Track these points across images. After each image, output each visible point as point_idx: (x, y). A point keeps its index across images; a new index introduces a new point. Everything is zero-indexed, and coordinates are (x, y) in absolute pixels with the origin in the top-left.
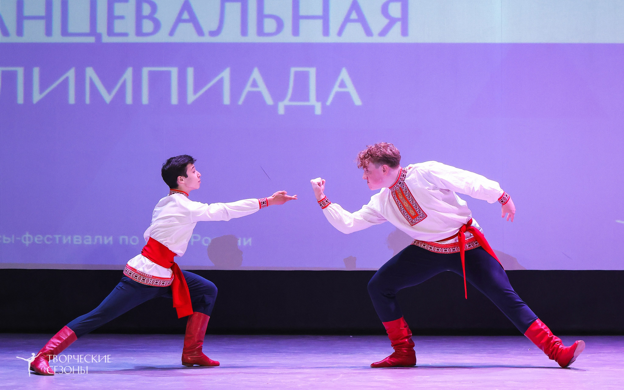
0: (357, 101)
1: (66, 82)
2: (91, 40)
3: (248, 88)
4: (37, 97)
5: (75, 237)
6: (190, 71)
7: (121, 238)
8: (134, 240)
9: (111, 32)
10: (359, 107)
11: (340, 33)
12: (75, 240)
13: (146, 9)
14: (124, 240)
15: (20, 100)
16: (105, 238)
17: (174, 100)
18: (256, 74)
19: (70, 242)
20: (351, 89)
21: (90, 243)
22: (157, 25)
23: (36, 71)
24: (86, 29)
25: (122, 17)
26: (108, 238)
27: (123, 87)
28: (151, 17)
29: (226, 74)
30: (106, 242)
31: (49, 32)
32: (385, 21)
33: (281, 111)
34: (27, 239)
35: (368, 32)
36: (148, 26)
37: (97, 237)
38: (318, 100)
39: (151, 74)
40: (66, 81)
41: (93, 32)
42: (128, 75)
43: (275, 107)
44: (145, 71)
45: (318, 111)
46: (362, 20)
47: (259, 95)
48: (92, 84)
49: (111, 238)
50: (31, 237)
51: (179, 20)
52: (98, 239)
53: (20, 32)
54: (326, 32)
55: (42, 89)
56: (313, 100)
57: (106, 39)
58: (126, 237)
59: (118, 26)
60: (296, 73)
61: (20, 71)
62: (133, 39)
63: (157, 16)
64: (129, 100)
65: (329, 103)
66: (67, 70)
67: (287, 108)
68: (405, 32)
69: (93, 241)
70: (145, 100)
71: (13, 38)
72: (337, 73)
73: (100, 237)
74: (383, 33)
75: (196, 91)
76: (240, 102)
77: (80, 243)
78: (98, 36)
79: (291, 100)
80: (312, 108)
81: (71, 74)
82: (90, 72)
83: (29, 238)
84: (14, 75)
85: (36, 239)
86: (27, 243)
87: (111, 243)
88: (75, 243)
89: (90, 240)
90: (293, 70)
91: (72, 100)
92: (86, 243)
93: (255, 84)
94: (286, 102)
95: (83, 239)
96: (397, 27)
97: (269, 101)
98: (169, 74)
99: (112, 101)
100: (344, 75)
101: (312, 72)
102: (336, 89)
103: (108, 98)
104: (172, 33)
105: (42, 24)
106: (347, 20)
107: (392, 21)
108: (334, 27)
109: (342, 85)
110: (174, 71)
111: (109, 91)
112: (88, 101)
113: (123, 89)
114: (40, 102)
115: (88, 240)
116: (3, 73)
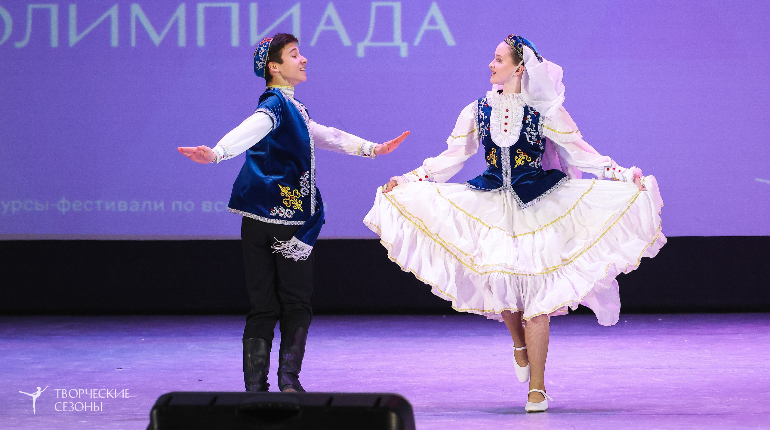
0: (450, 41)
1: (108, 22)
3: (322, 27)
4: (74, 38)
5: (120, 203)
6: (254, 8)
7: (174, 203)
8: (189, 206)
10: (451, 48)
12: (120, 206)
14: (177, 206)
15: (54, 42)
16: (155, 203)
17: (235, 41)
18: (331, 11)
19: (114, 209)
20: (442, 26)
21: (137, 209)
23: (73, 9)
26: (158, 203)
27: (175, 26)
29: (295, 11)
30: (156, 208)
33: (361, 53)
34: (64, 206)
37: (145, 203)
38: (404, 39)
39: (208, 11)
40: (109, 19)
42: (181, 12)
43: (353, 49)
44: (201, 7)
45: (404, 53)
47: (334, 35)
48: (139, 24)
49: (162, 204)
50: (68, 203)
52: (147, 205)
56: (398, 41)
58: (180, 203)
60: (378, 9)
61: (54, 9)
64: (182, 41)
65: (417, 43)
66: (108, 7)
67: (368, 50)
69: (141, 207)
70: (201, 41)
72: (427, 7)
73: (150, 203)
75: (260, 30)
76: (313, 43)
77: (126, 209)
79: (373, 40)
80: (397, 49)
81: (114, 12)
82: (136, 10)
83: (66, 205)
84: (46, 13)
85: (74, 206)
86: (64, 210)
87: (163, 209)
88: (120, 210)
89: (137, 206)
90: (374, 5)
91: (115, 42)
92: (132, 209)
93: (329, 22)
94: (367, 43)
95: (129, 206)
97: (346, 41)
98: (228, 10)
99: (162, 44)
100: (435, 10)
101: (397, 7)
102: (425, 26)
103: (157, 39)
109: (433, 22)
110: (235, 8)
111: (159, 32)
112: (133, 43)
113: (175, 27)
114: (78, 44)
115: (135, 207)
116: (35, 11)
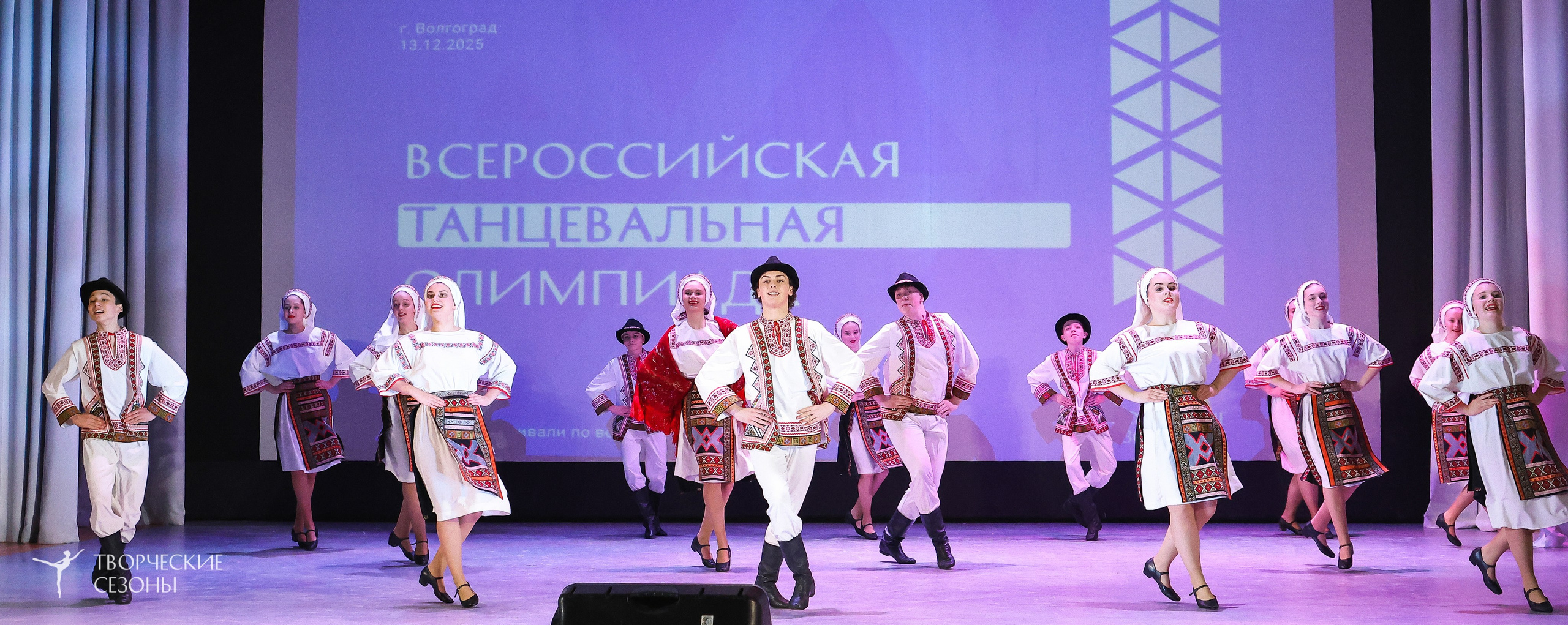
1: (521, 285)
2: (546, 245)
4: (494, 298)
5: (529, 429)
6: (639, 275)
7: (573, 430)
8: (585, 432)
9: (564, 237)
11: (779, 239)
12: (529, 432)
13: (597, 217)
14: (575, 432)
16: (558, 431)
17: (624, 301)
19: (524, 435)
21: (543, 435)
22: (608, 232)
23: (494, 275)
24: (541, 235)
25: (574, 224)
26: (561, 430)
28: (602, 224)
29: (672, 278)
30: (559, 434)
31: (506, 238)
32: (822, 228)
35: (806, 238)
36: (599, 232)
37: (550, 430)
39: (602, 277)
40: (522, 283)
41: (547, 236)
42: (581, 278)
44: (597, 274)
46: (799, 226)
48: (547, 287)
49: (563, 432)
51: (628, 227)
52: (552, 432)
53: (478, 237)
54: (766, 237)
55: (499, 292)
57: (559, 244)
58: (578, 430)
59: (571, 232)
60: (738, 277)
61: (479, 274)
62: (585, 244)
63: (608, 222)
64: (581, 301)
66: (522, 273)
67: (729, 308)
68: (839, 238)
69: (546, 432)
70: (596, 301)
71: (472, 243)
73: (553, 430)
74: (820, 238)
75: (644, 291)
77: (534, 435)
78: (553, 242)
79: (734, 301)
81: (527, 277)
82: (544, 275)
84: (473, 278)
87: (563, 435)
90: (735, 273)
91: (527, 301)
92: (539, 435)
94: (729, 303)
95: (537, 432)
96: (833, 232)
98: (619, 276)
99: (565, 303)
103: (561, 299)
104: (621, 238)
105: (499, 229)
106: (785, 226)
107: (828, 228)
108: (773, 232)
110: (624, 274)
111: (562, 290)
112: (542, 302)
113: (575, 290)
114: (497, 303)
115: (542, 433)
116: (463, 276)
